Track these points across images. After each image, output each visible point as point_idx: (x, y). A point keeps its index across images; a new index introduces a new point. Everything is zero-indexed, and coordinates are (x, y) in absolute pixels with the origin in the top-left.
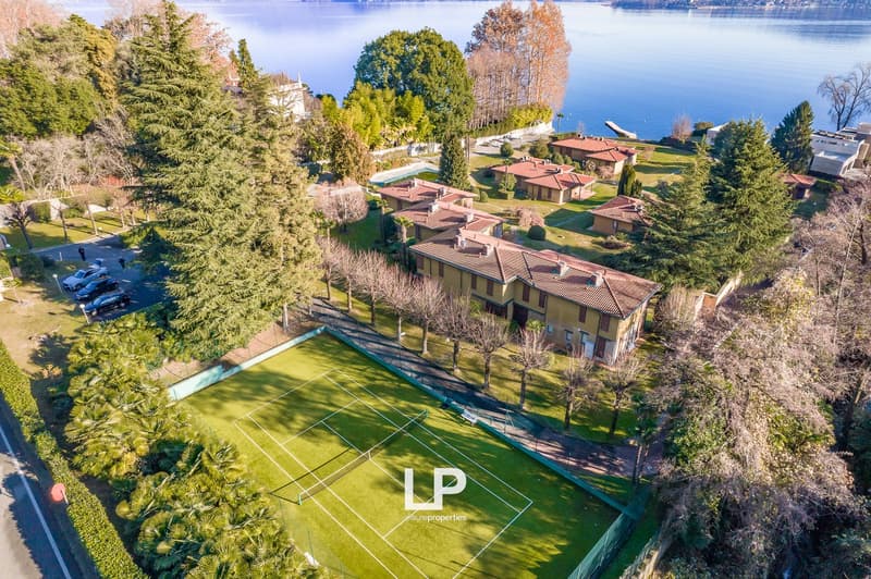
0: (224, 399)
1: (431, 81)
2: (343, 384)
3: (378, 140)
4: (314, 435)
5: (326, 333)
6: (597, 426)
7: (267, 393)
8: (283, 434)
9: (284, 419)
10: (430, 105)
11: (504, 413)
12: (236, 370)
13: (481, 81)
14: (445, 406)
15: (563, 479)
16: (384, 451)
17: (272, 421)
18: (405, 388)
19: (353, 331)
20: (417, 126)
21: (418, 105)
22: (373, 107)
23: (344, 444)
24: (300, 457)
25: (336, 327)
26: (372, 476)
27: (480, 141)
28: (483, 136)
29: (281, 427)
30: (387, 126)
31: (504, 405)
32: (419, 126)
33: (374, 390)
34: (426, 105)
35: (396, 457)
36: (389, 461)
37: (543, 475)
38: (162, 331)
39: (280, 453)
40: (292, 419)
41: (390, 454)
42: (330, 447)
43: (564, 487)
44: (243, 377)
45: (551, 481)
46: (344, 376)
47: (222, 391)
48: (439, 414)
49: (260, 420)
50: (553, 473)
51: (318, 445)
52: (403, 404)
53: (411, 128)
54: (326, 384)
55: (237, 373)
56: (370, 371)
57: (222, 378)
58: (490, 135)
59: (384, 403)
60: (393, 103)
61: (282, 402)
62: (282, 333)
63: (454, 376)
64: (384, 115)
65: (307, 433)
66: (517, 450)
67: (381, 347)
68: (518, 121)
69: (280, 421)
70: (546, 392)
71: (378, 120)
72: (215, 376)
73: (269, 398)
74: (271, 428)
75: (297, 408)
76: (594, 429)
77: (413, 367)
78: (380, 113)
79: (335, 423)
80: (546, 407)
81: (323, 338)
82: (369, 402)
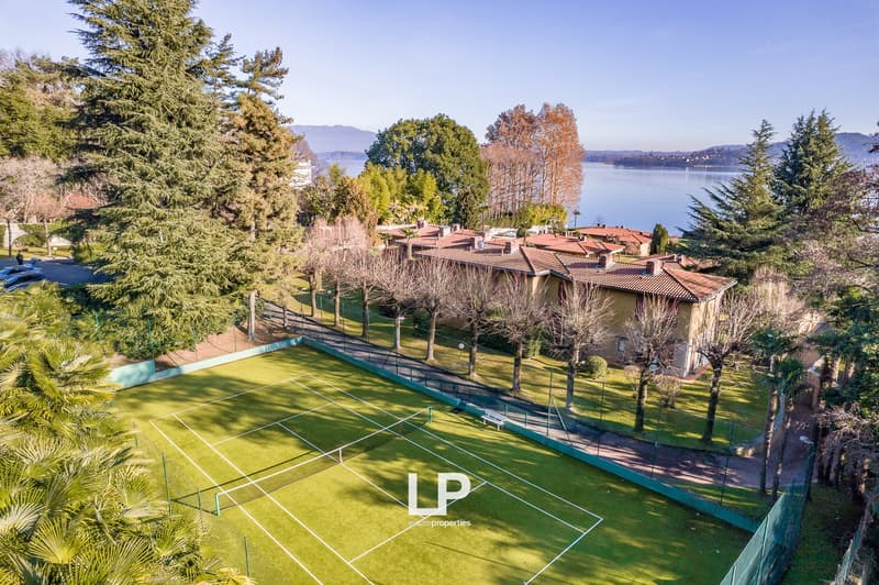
0: (147, 400)
1: (444, 160)
2: (316, 388)
3: (387, 214)
4: (262, 436)
5: (302, 344)
6: (682, 431)
7: (208, 395)
8: (217, 435)
9: (224, 420)
10: (443, 186)
11: (546, 417)
12: (173, 372)
13: (495, 170)
14: (457, 410)
15: (645, 491)
16: (364, 455)
17: (206, 422)
18: (401, 394)
19: (338, 342)
20: (428, 205)
21: (429, 184)
22: (383, 181)
23: (304, 446)
24: (234, 459)
25: (318, 338)
26: (341, 484)
27: (494, 231)
28: (497, 226)
29: (217, 428)
30: (397, 201)
31: (544, 409)
32: (431, 206)
33: (357, 394)
34: (439, 185)
35: (381, 462)
36: (371, 466)
37: (613, 486)
38: (80, 307)
39: (206, 454)
40: (234, 420)
41: (372, 459)
42: (284, 449)
43: (650, 501)
44: (182, 380)
45: (628, 494)
46: (319, 381)
47: (146, 392)
48: (449, 418)
49: (189, 420)
50: (628, 483)
51: (264, 447)
52: (396, 408)
53: (422, 207)
54: (293, 387)
55: (174, 377)
56: (354, 378)
57: (153, 379)
58: (505, 227)
59: (370, 407)
60: (404, 182)
61: (227, 403)
62: (246, 341)
63: (470, 380)
64: (394, 191)
65: (251, 434)
66: (568, 456)
67: (372, 355)
68: (534, 216)
69: (217, 421)
70: (599, 398)
71: (387, 194)
72: (142, 374)
73: (208, 399)
74: (202, 428)
75: (246, 409)
76: (680, 435)
77: (414, 373)
78: (390, 189)
79: (296, 425)
80: (602, 412)
81: (298, 349)
82: (350, 406)
